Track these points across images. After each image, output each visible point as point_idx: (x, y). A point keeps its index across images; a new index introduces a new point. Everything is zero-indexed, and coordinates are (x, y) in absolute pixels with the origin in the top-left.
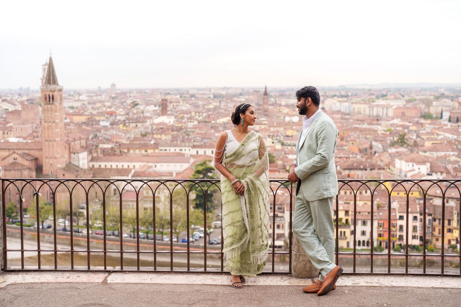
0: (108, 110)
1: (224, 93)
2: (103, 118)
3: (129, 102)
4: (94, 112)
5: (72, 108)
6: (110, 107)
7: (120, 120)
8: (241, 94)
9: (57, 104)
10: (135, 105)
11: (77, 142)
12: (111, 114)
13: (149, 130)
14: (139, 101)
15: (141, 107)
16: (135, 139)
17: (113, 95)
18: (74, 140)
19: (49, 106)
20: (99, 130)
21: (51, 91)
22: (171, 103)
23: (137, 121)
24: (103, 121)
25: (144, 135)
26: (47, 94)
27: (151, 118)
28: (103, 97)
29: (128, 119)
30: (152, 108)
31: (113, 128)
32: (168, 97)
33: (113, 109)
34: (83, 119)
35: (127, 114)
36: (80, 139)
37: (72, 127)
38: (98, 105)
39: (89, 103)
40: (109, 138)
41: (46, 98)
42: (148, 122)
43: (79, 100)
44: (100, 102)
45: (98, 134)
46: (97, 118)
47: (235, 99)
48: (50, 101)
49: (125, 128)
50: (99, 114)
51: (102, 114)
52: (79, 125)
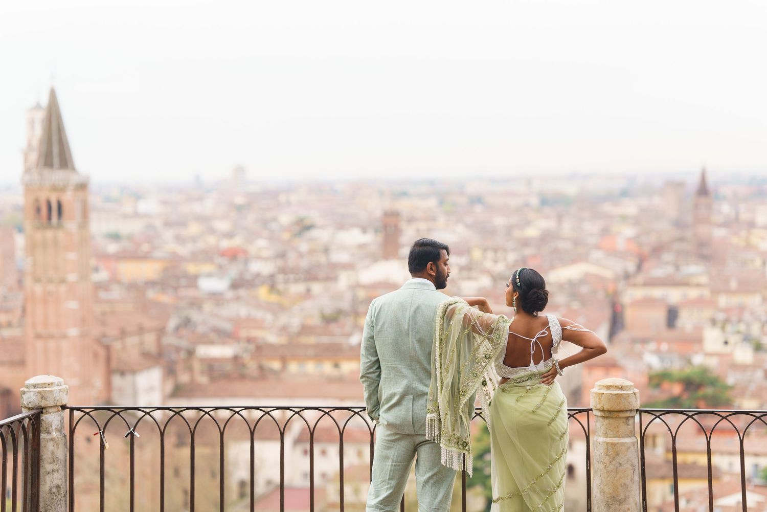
0: (225, 244)
1: (571, 190)
2: (207, 268)
3: (285, 219)
4: (184, 250)
5: (115, 237)
6: (229, 235)
7: (258, 275)
8: (625, 194)
9: (71, 225)
10: (303, 227)
11: (132, 341)
12: (233, 255)
13: (345, 305)
14: (314, 216)
15: (322, 235)
16: (305, 330)
17: (240, 200)
18: (123, 334)
19: (49, 234)
20: (196, 304)
21: (55, 188)
22: (411, 220)
23: (310, 276)
24: (209, 275)
25: (330, 319)
26: (43, 196)
27: (349, 267)
28: (208, 206)
29: (283, 271)
30: (354, 237)
31: (238, 299)
32: (403, 206)
33: (237, 242)
34: (148, 270)
35: (282, 255)
36: (141, 330)
37: (116, 293)
38: (194, 229)
39: (168, 224)
40: (228, 326)
41: (38, 210)
42: (344, 280)
43: (136, 215)
44: (202, 219)
45: (195, 316)
46: (192, 268)
47: (607, 208)
48: (49, 217)
49: (274, 298)
50: (195, 257)
51: (206, 256)
52: (136, 288)
